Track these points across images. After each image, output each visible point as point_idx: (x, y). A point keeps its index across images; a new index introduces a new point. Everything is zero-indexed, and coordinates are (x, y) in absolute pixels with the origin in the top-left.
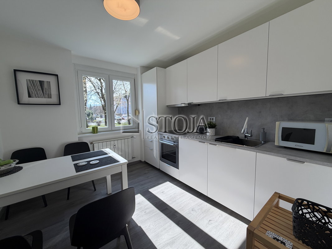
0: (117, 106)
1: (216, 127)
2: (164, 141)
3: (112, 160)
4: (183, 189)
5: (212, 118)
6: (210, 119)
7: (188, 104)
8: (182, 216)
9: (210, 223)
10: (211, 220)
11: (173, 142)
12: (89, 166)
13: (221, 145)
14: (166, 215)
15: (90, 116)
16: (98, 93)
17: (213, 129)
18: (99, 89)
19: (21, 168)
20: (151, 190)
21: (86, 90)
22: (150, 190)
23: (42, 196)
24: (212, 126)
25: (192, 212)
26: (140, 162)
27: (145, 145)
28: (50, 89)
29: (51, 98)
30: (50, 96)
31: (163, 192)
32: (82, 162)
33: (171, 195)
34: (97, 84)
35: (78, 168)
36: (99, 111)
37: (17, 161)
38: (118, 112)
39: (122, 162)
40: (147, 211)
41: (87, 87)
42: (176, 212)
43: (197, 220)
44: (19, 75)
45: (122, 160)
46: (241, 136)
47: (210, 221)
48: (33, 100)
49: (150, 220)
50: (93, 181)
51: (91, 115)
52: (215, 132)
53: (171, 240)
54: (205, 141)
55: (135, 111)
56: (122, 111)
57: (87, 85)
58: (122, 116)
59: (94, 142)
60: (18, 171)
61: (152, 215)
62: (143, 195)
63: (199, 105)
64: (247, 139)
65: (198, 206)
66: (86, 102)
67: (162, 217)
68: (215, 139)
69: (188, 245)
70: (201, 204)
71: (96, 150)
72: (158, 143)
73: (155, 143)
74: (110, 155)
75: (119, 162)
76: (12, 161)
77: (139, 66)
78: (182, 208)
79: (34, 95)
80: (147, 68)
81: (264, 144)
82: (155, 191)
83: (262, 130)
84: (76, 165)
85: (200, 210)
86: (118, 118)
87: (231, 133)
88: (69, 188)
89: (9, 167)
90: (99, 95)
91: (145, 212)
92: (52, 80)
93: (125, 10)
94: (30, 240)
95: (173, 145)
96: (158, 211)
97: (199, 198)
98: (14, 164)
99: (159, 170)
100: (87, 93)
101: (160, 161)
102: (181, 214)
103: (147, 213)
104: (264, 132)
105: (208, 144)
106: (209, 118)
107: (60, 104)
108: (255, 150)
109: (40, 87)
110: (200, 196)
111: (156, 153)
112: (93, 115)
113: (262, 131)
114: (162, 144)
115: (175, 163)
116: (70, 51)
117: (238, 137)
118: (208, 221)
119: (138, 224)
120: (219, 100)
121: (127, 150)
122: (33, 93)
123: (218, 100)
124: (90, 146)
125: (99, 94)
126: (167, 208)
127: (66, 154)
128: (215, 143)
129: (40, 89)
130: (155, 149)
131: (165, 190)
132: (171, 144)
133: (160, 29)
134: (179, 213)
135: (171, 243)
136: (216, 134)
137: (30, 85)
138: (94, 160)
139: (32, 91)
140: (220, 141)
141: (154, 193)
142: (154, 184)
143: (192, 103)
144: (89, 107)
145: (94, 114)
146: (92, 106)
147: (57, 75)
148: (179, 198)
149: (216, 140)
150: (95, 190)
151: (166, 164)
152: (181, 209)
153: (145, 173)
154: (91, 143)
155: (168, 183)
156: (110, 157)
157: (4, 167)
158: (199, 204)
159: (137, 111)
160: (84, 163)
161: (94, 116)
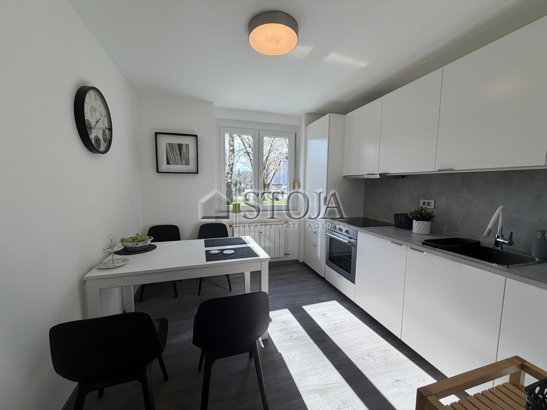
0: (274, 173)
1: (434, 219)
2: (334, 235)
3: (250, 253)
4: (359, 319)
5: (427, 201)
6: (424, 203)
7: (380, 175)
8: (348, 359)
9: (396, 384)
10: (400, 381)
11: (347, 238)
12: (221, 256)
13: (433, 254)
14: (322, 349)
15: (238, 187)
16: (248, 153)
17: (426, 222)
18: (250, 147)
19: (155, 247)
20: (306, 308)
21: (234, 149)
23: (173, 281)
24: (423, 216)
25: (367, 358)
26: (297, 262)
27: (305, 236)
28: (188, 153)
29: (188, 165)
30: (187, 164)
31: (323, 315)
32: (215, 250)
33: (336, 322)
34: (247, 140)
35: (209, 256)
36: (250, 179)
37: (152, 238)
38: (275, 182)
39: (261, 257)
40: (295, 336)
41: (235, 145)
42: (339, 349)
43: (372, 373)
44: (160, 137)
45: (263, 254)
46: (487, 242)
47: (397, 380)
48: (173, 168)
49: (297, 350)
50: (227, 276)
51: (239, 184)
52: (429, 228)
53: (322, 387)
54: (403, 243)
55: (294, 183)
56: (282, 180)
57: (235, 142)
58: (282, 188)
59: (235, 225)
60: (152, 250)
61: (301, 344)
62: (293, 312)
63: (403, 177)
64: (499, 248)
65: (381, 351)
66: (232, 167)
67: (315, 350)
68: (423, 241)
69: (349, 404)
70: (388, 350)
71: (236, 236)
72: (324, 237)
73: (319, 235)
74: (249, 245)
75: (258, 256)
76: (148, 237)
77: (304, 114)
78: (351, 347)
79: (172, 161)
80: (316, 115)
81: (539, 263)
82: (312, 310)
83: (540, 235)
84: (207, 252)
85: (383, 358)
87: (466, 233)
88: (201, 279)
89: (144, 245)
90: (249, 156)
91: (292, 336)
92: (190, 142)
93: (277, 42)
94: (157, 325)
95: (347, 242)
96: (311, 341)
97: (385, 339)
98: (149, 242)
99: (323, 279)
100: (234, 153)
101: (326, 265)
102: (346, 356)
103: (293, 339)
104: (544, 238)
105: (409, 248)
106: (422, 201)
107: (197, 173)
108: (504, 272)
109: (178, 151)
110: (388, 336)
111: (321, 251)
112: (241, 185)
113: (538, 237)
114: (331, 239)
115: (350, 273)
116: (213, 103)
117: (479, 243)
118: (394, 380)
119: (278, 349)
120: (439, 170)
121: (277, 240)
122: (171, 159)
123: (436, 170)
124: (229, 230)
125: (250, 154)
126: (326, 340)
127: (200, 237)
128: (422, 248)
129: (179, 153)
130: (319, 244)
131: (327, 313)
132: (345, 240)
134: (344, 354)
135: (322, 391)
136: (432, 232)
137: (169, 150)
138: (229, 249)
139: (171, 156)
140: (432, 246)
141: (308, 312)
142: (312, 300)
143: (388, 173)
144: (237, 173)
145: (243, 183)
146: (241, 172)
147: (196, 136)
148: (350, 330)
149: (423, 244)
150: (231, 290)
151: (335, 272)
152: (348, 347)
153: (302, 281)
154: (231, 226)
155: (335, 302)
156: (249, 248)
157: (140, 244)
158: (384, 349)
159: (296, 184)
160: (217, 252)
161: (243, 187)
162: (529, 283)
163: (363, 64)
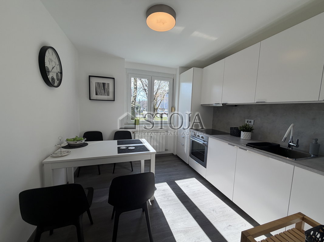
0: (161, 102)
1: (253, 131)
2: (194, 139)
3: (144, 149)
5: (249, 120)
6: (248, 122)
7: (223, 104)
8: (201, 212)
9: (229, 228)
10: (231, 226)
11: (202, 141)
12: (127, 150)
13: (252, 151)
14: (186, 207)
15: (139, 110)
16: (145, 90)
17: (249, 132)
18: (146, 86)
19: (87, 144)
21: (137, 87)
22: (176, 182)
23: (98, 165)
24: (247, 129)
25: (212, 212)
26: (172, 154)
27: (178, 140)
28: (109, 89)
29: (109, 95)
30: (108, 95)
31: (187, 186)
32: (123, 147)
33: (194, 191)
34: (145, 82)
35: (120, 151)
36: (146, 105)
37: (86, 139)
38: (161, 107)
39: (151, 151)
40: (170, 198)
41: (137, 85)
42: (196, 207)
43: (215, 221)
44: (92, 79)
46: (284, 145)
48: (99, 97)
49: (171, 207)
50: (131, 162)
51: (139, 108)
52: (250, 136)
53: (185, 229)
54: (235, 144)
56: (165, 106)
57: (137, 83)
59: (136, 132)
60: (85, 146)
61: (173, 203)
62: (169, 184)
63: (236, 106)
64: (291, 149)
65: (221, 208)
66: (136, 98)
67: (182, 207)
69: (201, 239)
70: (224, 207)
71: (136, 138)
72: (189, 140)
73: (186, 139)
74: (144, 144)
75: (149, 151)
76: (83, 138)
77: (178, 67)
78: (203, 205)
79: (99, 94)
80: (186, 68)
81: (313, 157)
82: (180, 183)
83: (314, 141)
84: (119, 148)
85: (221, 212)
86: (160, 112)
87: (272, 139)
88: (115, 164)
89: (81, 143)
91: (168, 199)
92: (110, 82)
93: (163, 24)
94: (86, 192)
95: (202, 143)
98: (83, 141)
99: (188, 165)
100: (137, 89)
101: (190, 157)
102: (200, 211)
103: (169, 200)
104: (317, 143)
105: (238, 148)
106: (246, 120)
107: (114, 101)
108: (293, 163)
109: (103, 88)
110: (225, 199)
111: (187, 149)
113: (314, 143)
114: (193, 142)
115: (204, 162)
116: (124, 59)
117: (279, 145)
118: (228, 225)
119: (160, 206)
120: (257, 102)
121: (161, 141)
122: (98, 92)
123: (255, 102)
124: (132, 135)
126: (188, 201)
127: (115, 139)
128: (246, 148)
129: (103, 89)
130: (186, 144)
131: (190, 185)
132: (201, 142)
133: (196, 34)
134: (199, 209)
135: (186, 232)
136: (252, 138)
137: (97, 86)
138: (132, 146)
139: (98, 90)
141: (178, 184)
142: (181, 177)
143: (227, 103)
144: (138, 101)
145: (142, 107)
146: (141, 101)
147: (114, 79)
148: (203, 196)
149: (247, 145)
150: (132, 171)
151: (195, 161)
152: (201, 206)
153: (175, 166)
154: (133, 133)
155: (194, 179)
156: (144, 146)
157: (78, 142)
159: (173, 108)
160: (124, 148)
161: (141, 109)
162: (307, 169)
163: (214, 39)
